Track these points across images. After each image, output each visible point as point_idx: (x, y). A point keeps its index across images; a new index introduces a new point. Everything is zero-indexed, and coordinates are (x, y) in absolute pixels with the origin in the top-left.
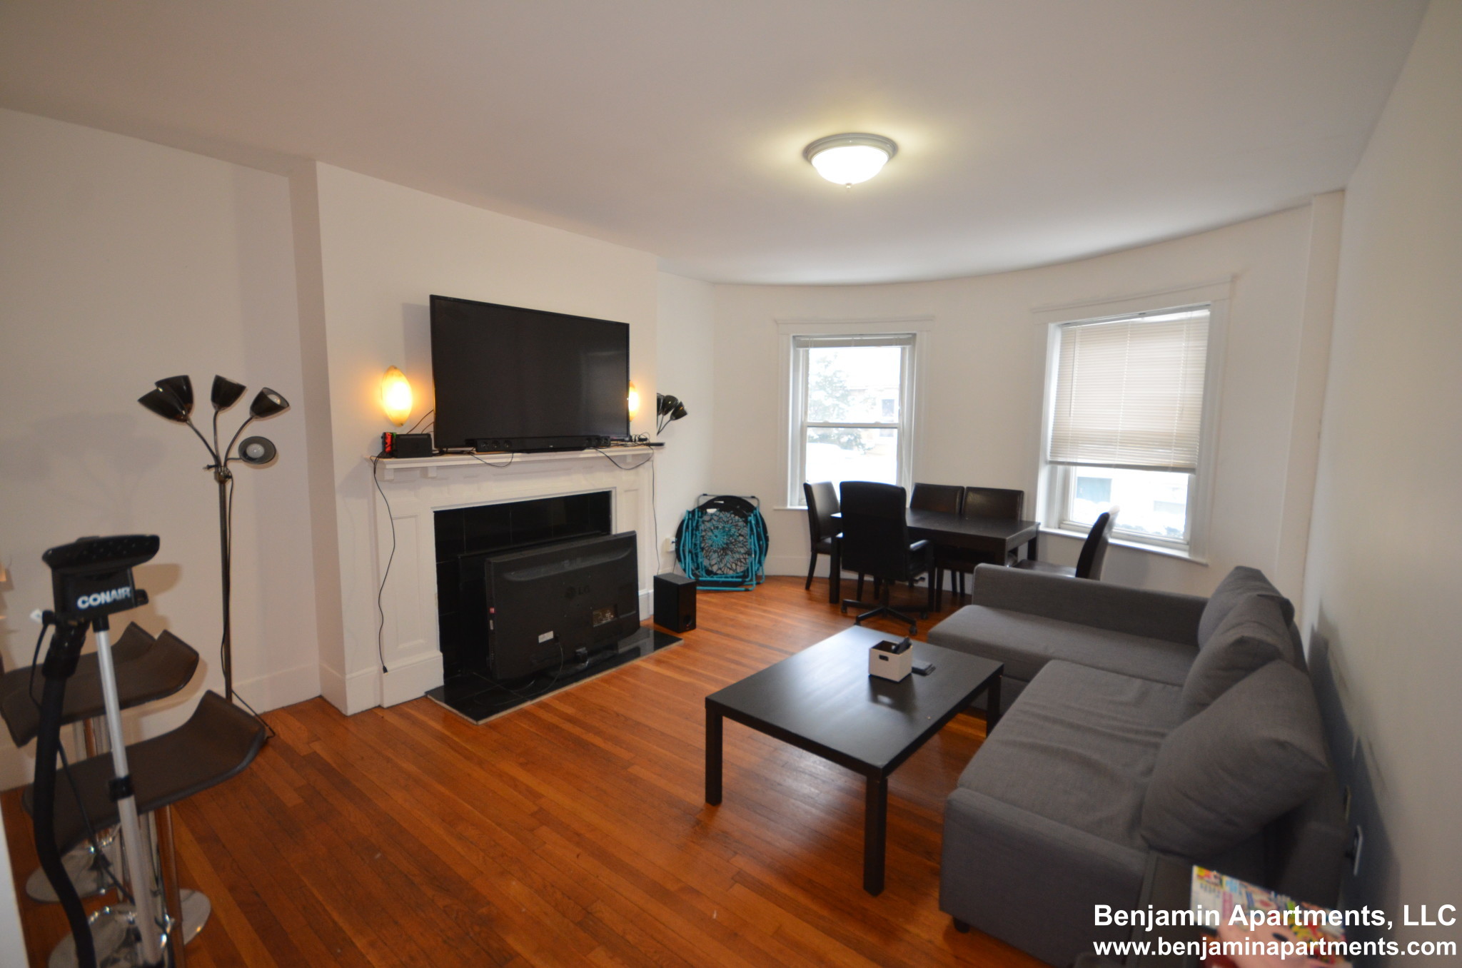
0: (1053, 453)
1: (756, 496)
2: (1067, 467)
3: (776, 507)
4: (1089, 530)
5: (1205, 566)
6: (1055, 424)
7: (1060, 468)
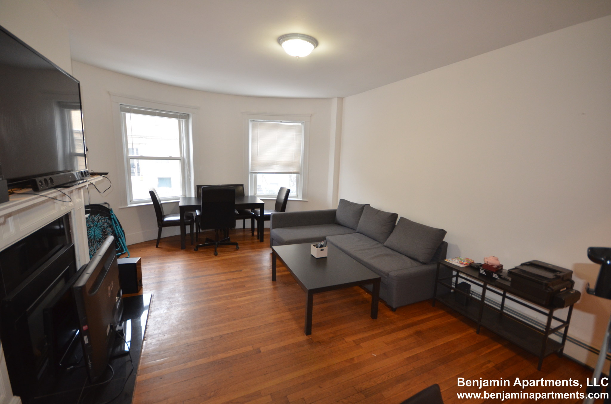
0: (252, 169)
1: (107, 202)
2: (256, 174)
3: (120, 207)
4: (277, 197)
5: (307, 201)
6: (252, 158)
7: (254, 174)
